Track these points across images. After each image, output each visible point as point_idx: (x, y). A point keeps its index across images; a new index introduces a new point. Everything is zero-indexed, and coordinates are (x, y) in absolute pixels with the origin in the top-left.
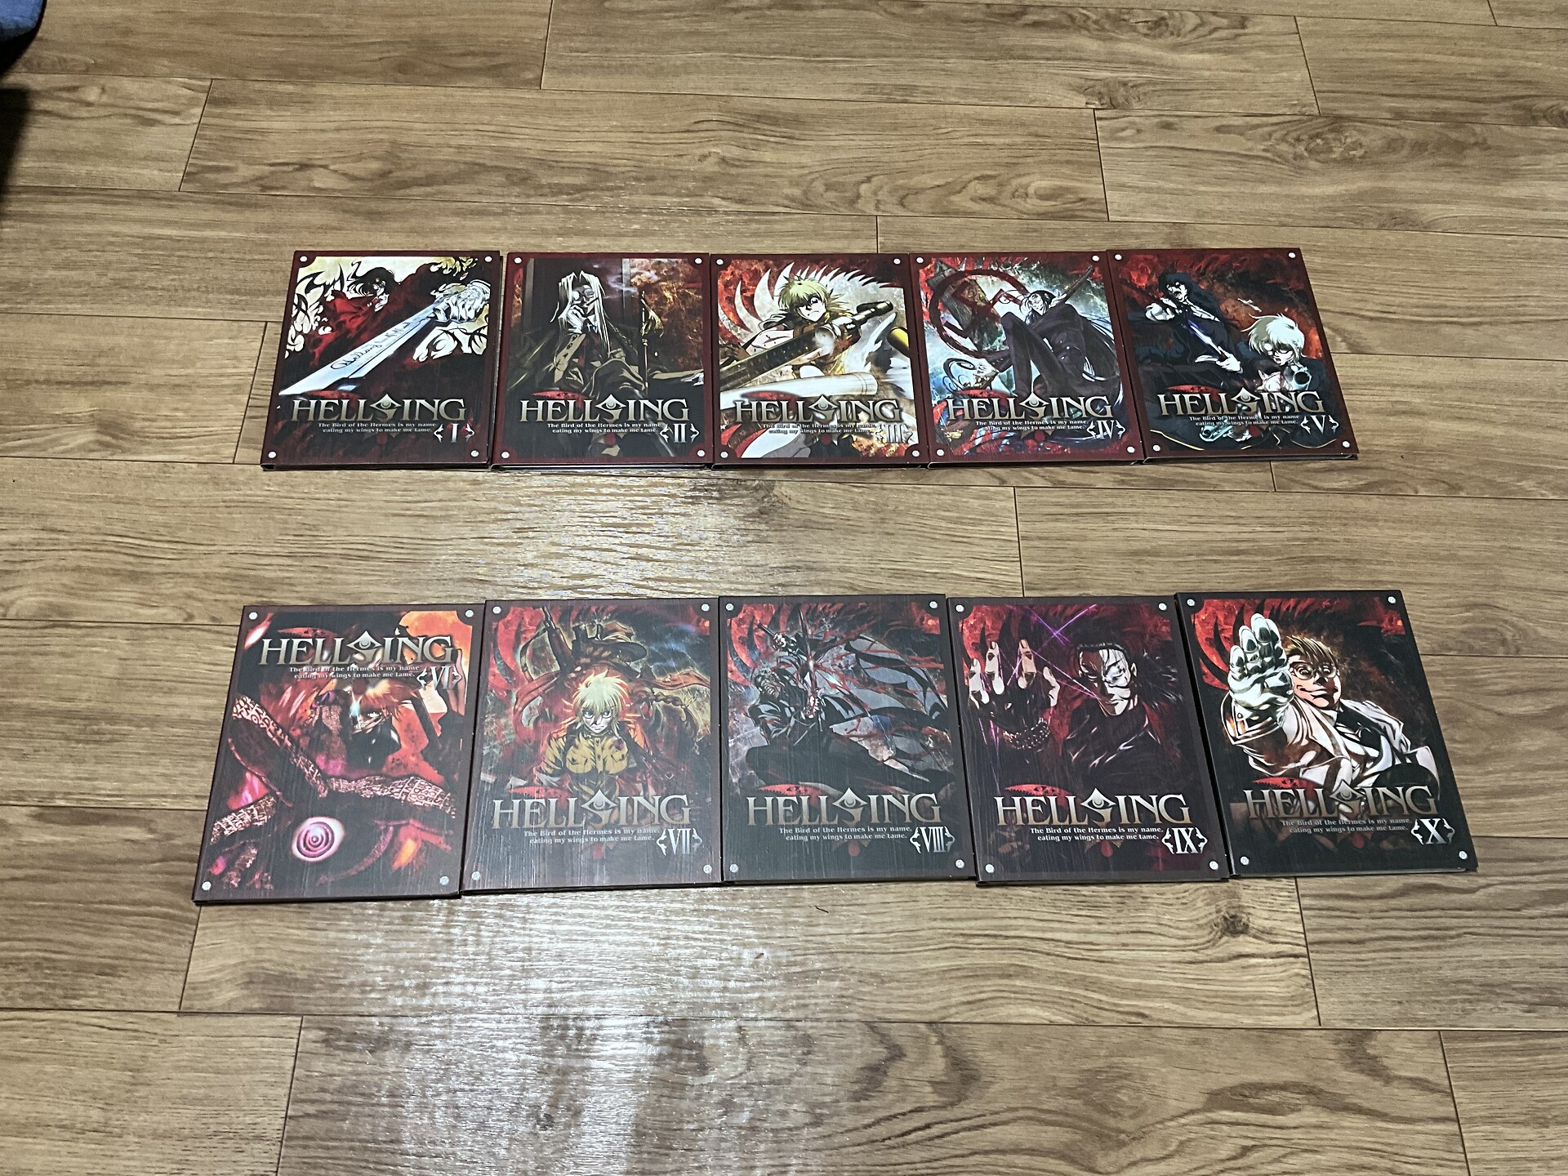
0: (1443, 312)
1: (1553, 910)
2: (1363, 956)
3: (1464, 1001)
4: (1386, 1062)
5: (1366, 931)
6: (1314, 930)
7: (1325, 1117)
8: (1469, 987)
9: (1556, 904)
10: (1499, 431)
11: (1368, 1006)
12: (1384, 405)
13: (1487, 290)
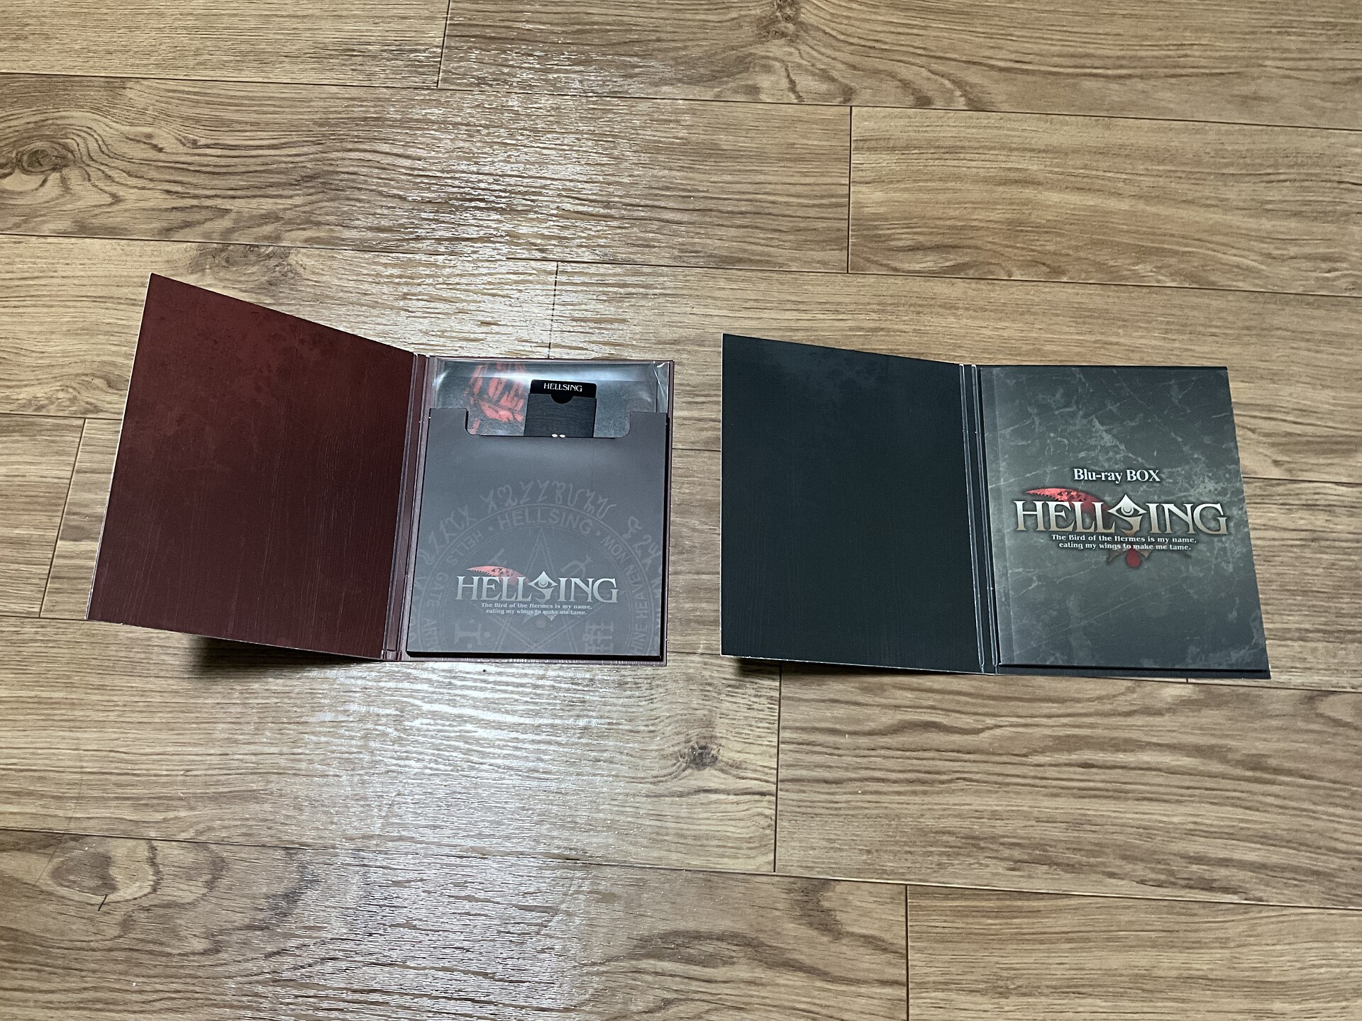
0: (1088, 62)
1: (1063, 757)
2: (837, 798)
3: (942, 853)
4: (840, 916)
5: (846, 769)
6: (789, 766)
7: (760, 973)
8: (951, 839)
9: (1069, 751)
10: (1124, 205)
11: (832, 854)
12: (993, 173)
13: (1145, 37)
